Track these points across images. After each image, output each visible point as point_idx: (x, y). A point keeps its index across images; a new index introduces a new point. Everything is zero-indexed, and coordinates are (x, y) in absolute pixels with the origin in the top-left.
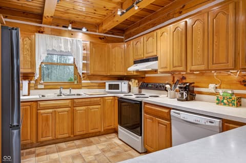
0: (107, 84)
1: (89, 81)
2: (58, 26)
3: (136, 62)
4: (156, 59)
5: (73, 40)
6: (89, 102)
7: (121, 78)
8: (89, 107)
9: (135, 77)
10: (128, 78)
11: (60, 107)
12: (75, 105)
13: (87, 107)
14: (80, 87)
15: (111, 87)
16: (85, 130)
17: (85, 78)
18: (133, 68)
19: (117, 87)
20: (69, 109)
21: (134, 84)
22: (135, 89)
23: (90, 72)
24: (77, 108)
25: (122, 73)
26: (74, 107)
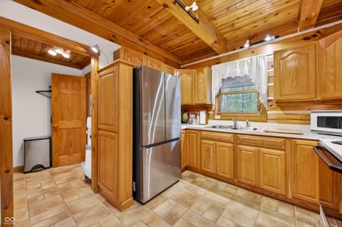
0: (314, 117)
1: (281, 112)
2: (234, 50)
5: (251, 59)
8: (261, 149)
11: (220, 140)
12: (238, 142)
13: (257, 148)
14: (263, 119)
16: (253, 180)
17: (273, 107)
20: (231, 145)
24: (242, 147)
26: (238, 144)
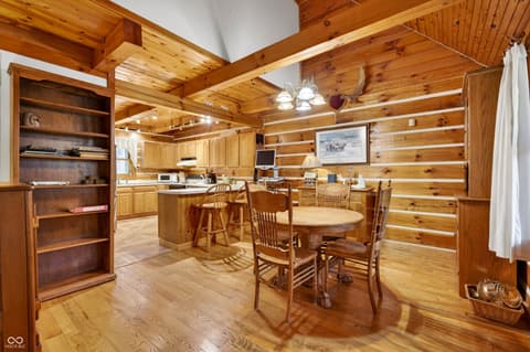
0: (160, 175)
3: (183, 159)
4: (195, 159)
6: (145, 190)
7: (171, 171)
9: (182, 170)
10: (177, 171)
14: (135, 178)
15: (163, 178)
18: (181, 164)
19: (168, 178)
21: (181, 175)
22: (182, 179)
23: (145, 166)
25: (172, 167)
26: (134, 193)
